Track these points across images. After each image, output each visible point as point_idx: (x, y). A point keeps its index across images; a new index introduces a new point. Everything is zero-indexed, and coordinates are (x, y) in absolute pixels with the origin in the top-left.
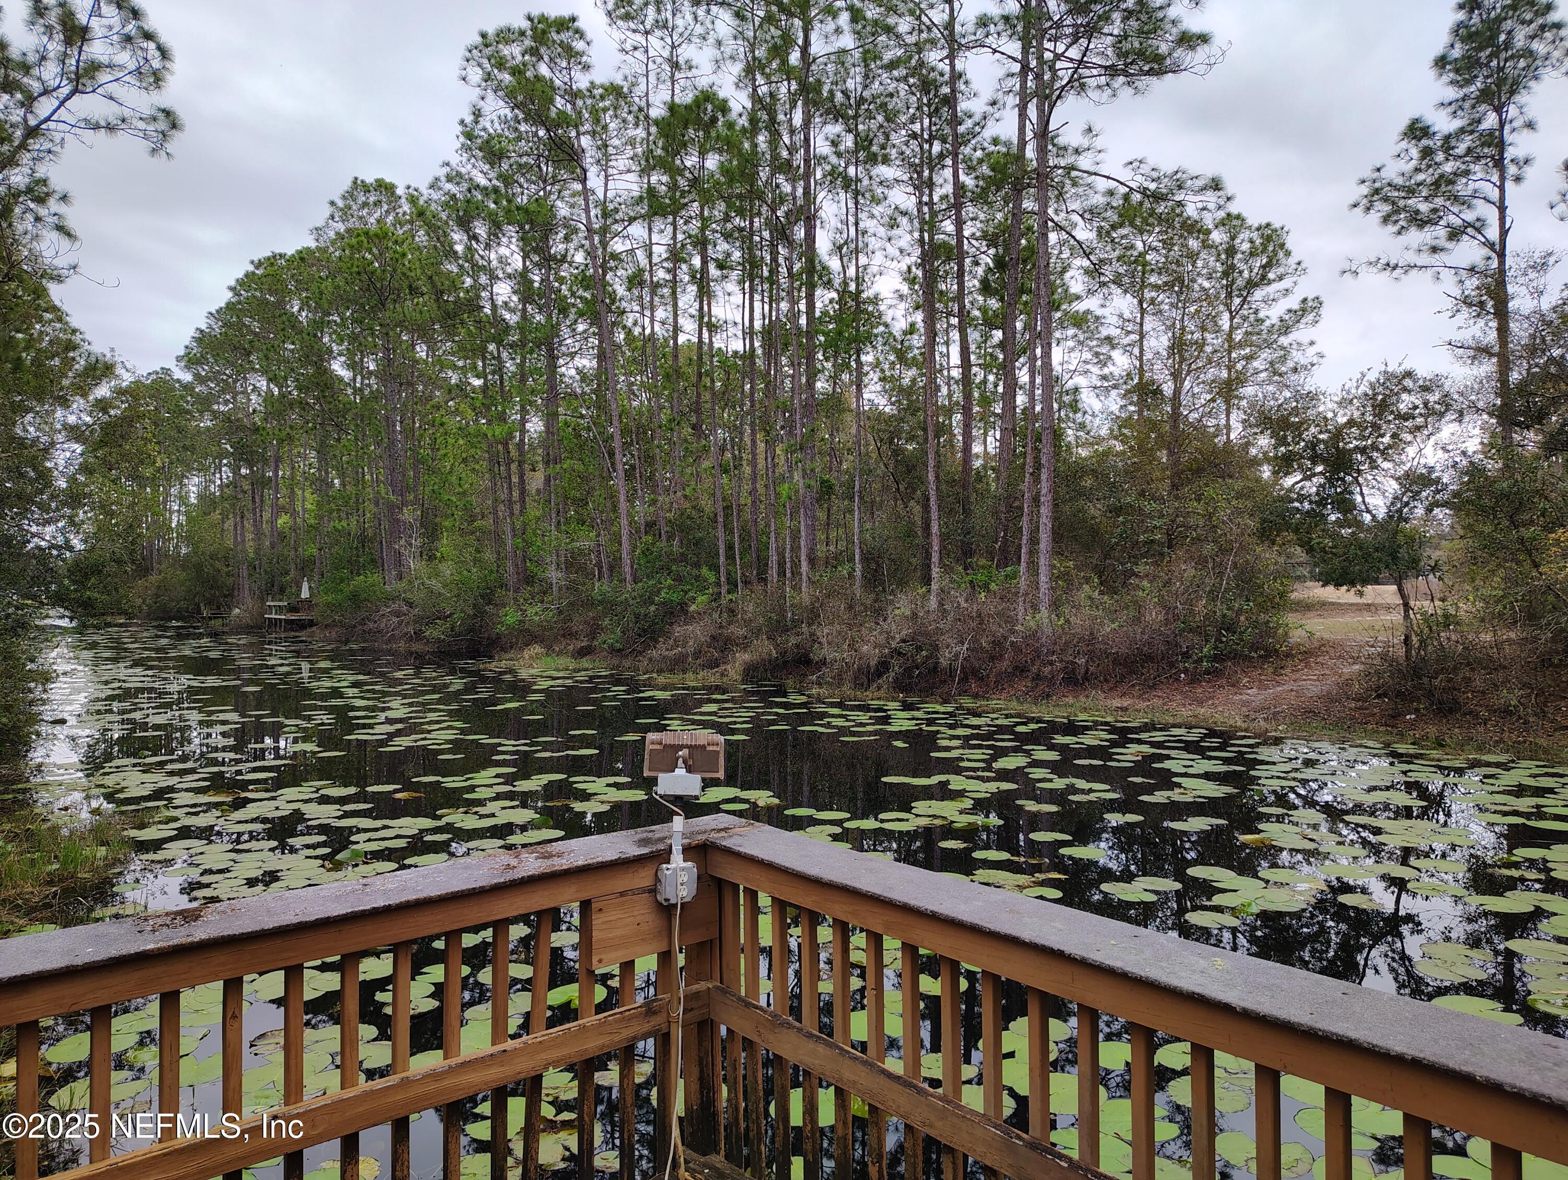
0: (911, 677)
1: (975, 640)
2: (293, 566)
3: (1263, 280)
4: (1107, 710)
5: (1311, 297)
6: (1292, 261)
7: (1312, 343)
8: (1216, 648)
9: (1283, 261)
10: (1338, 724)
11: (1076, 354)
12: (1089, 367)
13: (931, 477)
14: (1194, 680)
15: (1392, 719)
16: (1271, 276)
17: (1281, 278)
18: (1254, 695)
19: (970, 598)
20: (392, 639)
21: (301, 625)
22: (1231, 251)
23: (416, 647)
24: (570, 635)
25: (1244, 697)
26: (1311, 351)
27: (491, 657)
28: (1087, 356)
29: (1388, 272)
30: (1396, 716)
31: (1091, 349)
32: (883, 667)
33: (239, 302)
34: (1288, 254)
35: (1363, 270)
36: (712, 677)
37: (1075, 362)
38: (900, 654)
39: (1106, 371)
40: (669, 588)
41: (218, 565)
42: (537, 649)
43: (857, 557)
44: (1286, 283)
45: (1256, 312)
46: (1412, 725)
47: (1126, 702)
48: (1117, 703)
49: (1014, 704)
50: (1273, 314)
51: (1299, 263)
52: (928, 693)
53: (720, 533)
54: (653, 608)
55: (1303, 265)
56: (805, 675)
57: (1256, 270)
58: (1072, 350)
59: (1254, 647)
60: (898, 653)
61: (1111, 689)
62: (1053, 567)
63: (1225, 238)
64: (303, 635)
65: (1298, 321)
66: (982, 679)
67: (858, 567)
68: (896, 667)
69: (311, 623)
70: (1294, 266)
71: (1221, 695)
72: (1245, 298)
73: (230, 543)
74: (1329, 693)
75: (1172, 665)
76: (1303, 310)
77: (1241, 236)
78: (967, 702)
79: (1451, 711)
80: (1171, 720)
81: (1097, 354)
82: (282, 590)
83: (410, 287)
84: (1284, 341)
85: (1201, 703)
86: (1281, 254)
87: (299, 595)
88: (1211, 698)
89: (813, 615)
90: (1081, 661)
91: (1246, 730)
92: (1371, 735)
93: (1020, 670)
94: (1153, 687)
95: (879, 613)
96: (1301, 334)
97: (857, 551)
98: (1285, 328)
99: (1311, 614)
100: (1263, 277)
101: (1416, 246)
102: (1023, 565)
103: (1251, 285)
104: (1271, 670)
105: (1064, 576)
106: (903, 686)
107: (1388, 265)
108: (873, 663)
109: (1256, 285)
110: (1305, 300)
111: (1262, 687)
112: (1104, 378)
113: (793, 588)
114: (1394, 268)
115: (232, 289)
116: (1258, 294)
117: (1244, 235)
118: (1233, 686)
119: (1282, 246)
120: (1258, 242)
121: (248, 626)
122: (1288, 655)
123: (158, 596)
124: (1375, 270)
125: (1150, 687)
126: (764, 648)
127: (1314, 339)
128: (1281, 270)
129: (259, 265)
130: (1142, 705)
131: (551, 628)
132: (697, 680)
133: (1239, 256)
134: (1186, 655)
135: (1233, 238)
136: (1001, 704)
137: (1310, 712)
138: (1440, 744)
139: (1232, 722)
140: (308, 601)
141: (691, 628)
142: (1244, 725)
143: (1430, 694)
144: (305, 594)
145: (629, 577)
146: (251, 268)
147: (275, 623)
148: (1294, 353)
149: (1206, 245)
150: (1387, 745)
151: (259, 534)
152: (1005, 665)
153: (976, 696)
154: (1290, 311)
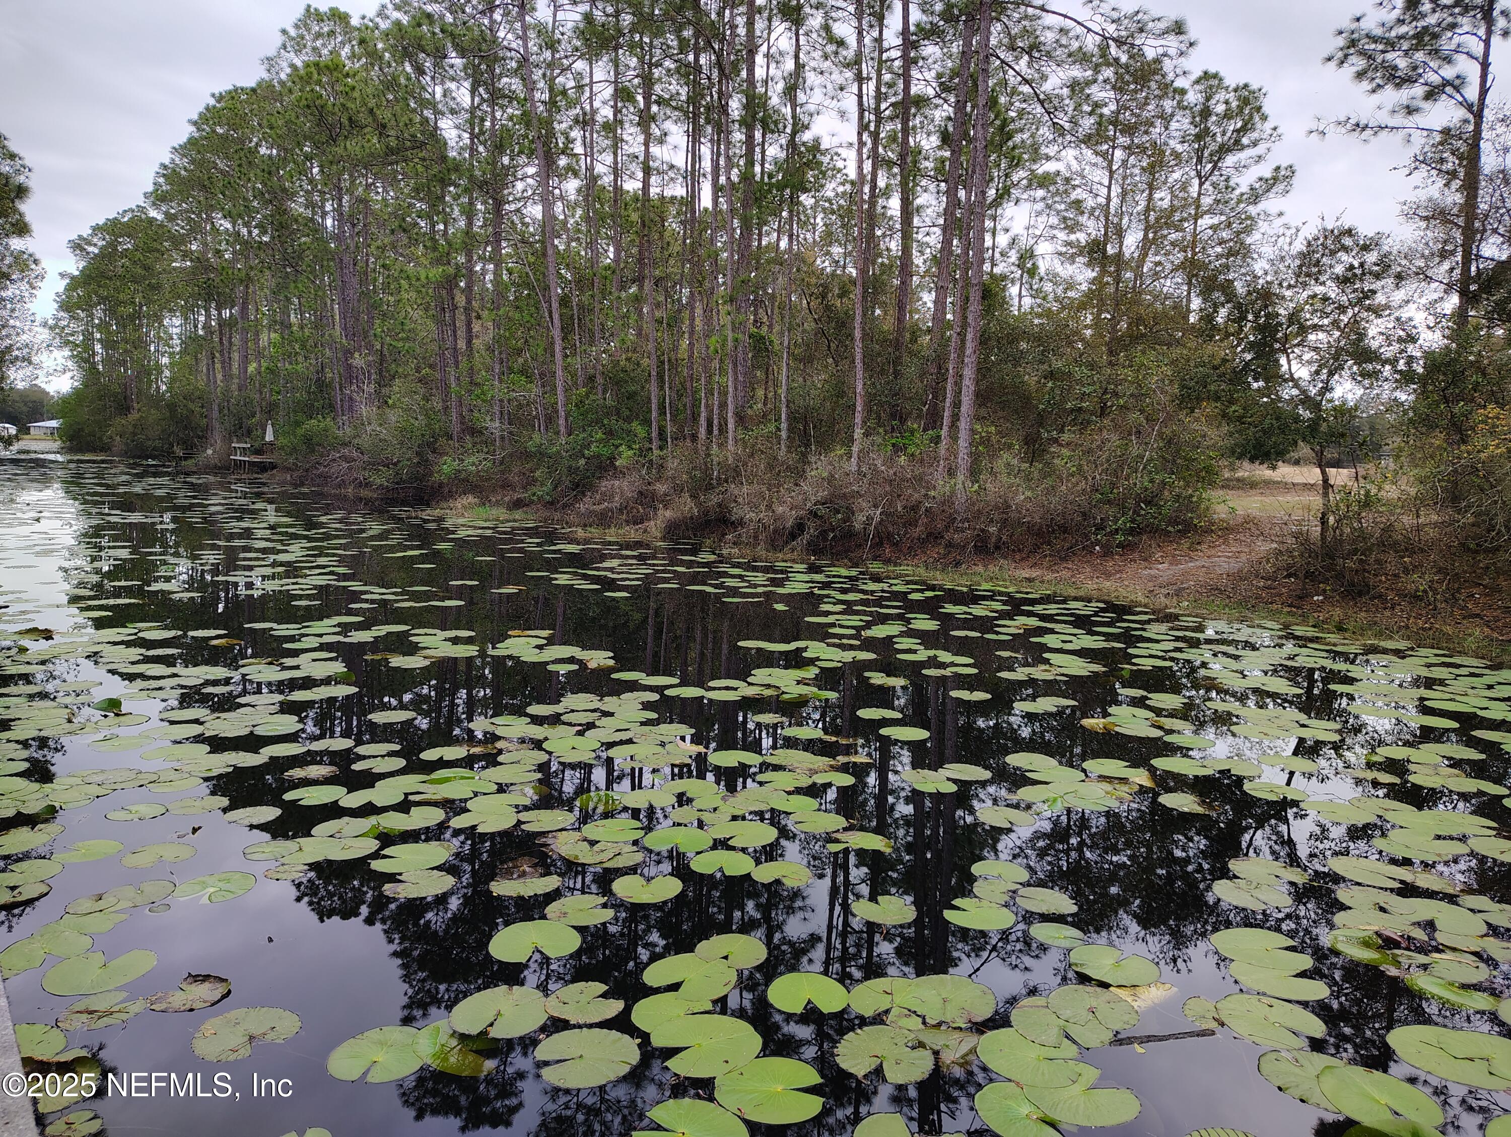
0: (825, 539)
1: (891, 503)
2: (258, 409)
3: (1237, 146)
4: (1013, 580)
5: (1284, 165)
6: (1268, 126)
7: (1281, 214)
8: (1133, 521)
9: (1259, 126)
10: (1242, 603)
11: (1043, 219)
12: (1056, 232)
13: (858, 334)
14: (1107, 553)
15: (1299, 600)
16: (1245, 141)
17: (1255, 144)
18: (1163, 570)
19: (890, 461)
20: (342, 484)
21: (263, 468)
22: (1206, 113)
23: (365, 493)
24: (506, 485)
25: (1153, 572)
26: (1279, 222)
27: (428, 505)
28: (1054, 220)
29: (1356, 134)
30: (1303, 597)
31: (1058, 212)
32: (800, 527)
33: (202, 138)
34: (1264, 118)
35: (1331, 130)
36: (632, 533)
37: (1042, 227)
38: (816, 515)
39: (1073, 237)
40: (600, 441)
41: (191, 406)
42: (470, 499)
43: (783, 416)
44: (1260, 149)
45: (1227, 180)
46: (1319, 606)
47: (1034, 573)
48: (1026, 573)
49: (921, 570)
50: (1244, 182)
51: (1275, 129)
52: (837, 557)
53: (653, 387)
54: (582, 462)
55: (1279, 131)
56: (724, 535)
57: (1229, 134)
58: (1039, 214)
59: (1174, 522)
60: (814, 514)
61: (1022, 559)
62: (973, 431)
63: (1200, 98)
64: (264, 477)
65: (1268, 191)
66: (896, 544)
67: (784, 426)
68: (812, 530)
69: (273, 466)
70: (1269, 132)
71: (1131, 569)
72: (1216, 163)
73: (201, 384)
74: (1240, 571)
75: (1086, 537)
76: (1275, 179)
77: (1217, 97)
78: (876, 567)
79: (1360, 594)
80: (1072, 592)
81: (1065, 219)
82: (249, 432)
83: (350, 119)
84: (1253, 210)
85: (1108, 575)
86: (1257, 118)
87: (263, 438)
88: (1120, 572)
89: (734, 474)
90: (993, 529)
91: (1145, 606)
92: (1273, 615)
93: (934, 537)
94: (1064, 559)
95: (798, 473)
96: (1271, 204)
97: (784, 409)
98: (1255, 197)
99: (1253, 492)
100: (1237, 142)
101: (1390, 107)
102: (945, 428)
103: (1224, 150)
104: (1187, 545)
105: (985, 441)
106: (815, 548)
107: (1358, 125)
108: (789, 524)
109: (1229, 150)
110: (1278, 169)
111: (1174, 562)
112: (1068, 244)
113: (720, 446)
114: (1364, 129)
115: (195, 123)
116: (1230, 160)
117: (1221, 96)
118: (1145, 560)
119: (1259, 109)
120: (1234, 104)
121: (216, 467)
122: (1208, 531)
123: (135, 434)
124: (1344, 130)
125: (1061, 559)
126: (686, 506)
127: (1283, 209)
128: (1255, 135)
129: (220, 98)
130: (1049, 576)
131: (490, 479)
132: (617, 535)
133: (1214, 118)
134: (1100, 528)
135: (1208, 99)
136: (909, 570)
137: (1216, 590)
138: (1340, 629)
139: (1133, 597)
140: (271, 444)
141: (617, 483)
142: (1144, 600)
143: (1340, 576)
144: (269, 437)
145: (563, 429)
146: (212, 102)
147: (239, 465)
148: (1261, 223)
149: (1181, 106)
150: (1286, 626)
151: (227, 377)
152: (918, 531)
153: (887, 561)
154: (1261, 179)
